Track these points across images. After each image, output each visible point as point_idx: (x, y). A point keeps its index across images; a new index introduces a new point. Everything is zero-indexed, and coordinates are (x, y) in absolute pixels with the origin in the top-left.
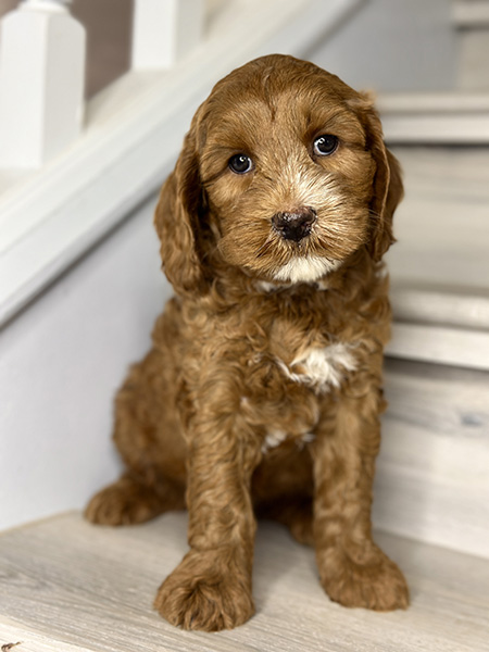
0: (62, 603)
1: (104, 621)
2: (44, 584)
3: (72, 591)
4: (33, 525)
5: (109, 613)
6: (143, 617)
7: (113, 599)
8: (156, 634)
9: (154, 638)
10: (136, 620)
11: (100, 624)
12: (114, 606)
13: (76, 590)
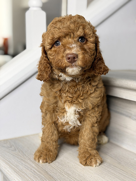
0: (14, 155)
1: (19, 160)
2: (15, 150)
3: (19, 152)
4: (28, 136)
5: (22, 158)
6: (29, 160)
7: (27, 155)
8: (27, 165)
9: (26, 166)
10: (26, 161)
11: (18, 161)
12: (25, 157)
13: (21, 152)
